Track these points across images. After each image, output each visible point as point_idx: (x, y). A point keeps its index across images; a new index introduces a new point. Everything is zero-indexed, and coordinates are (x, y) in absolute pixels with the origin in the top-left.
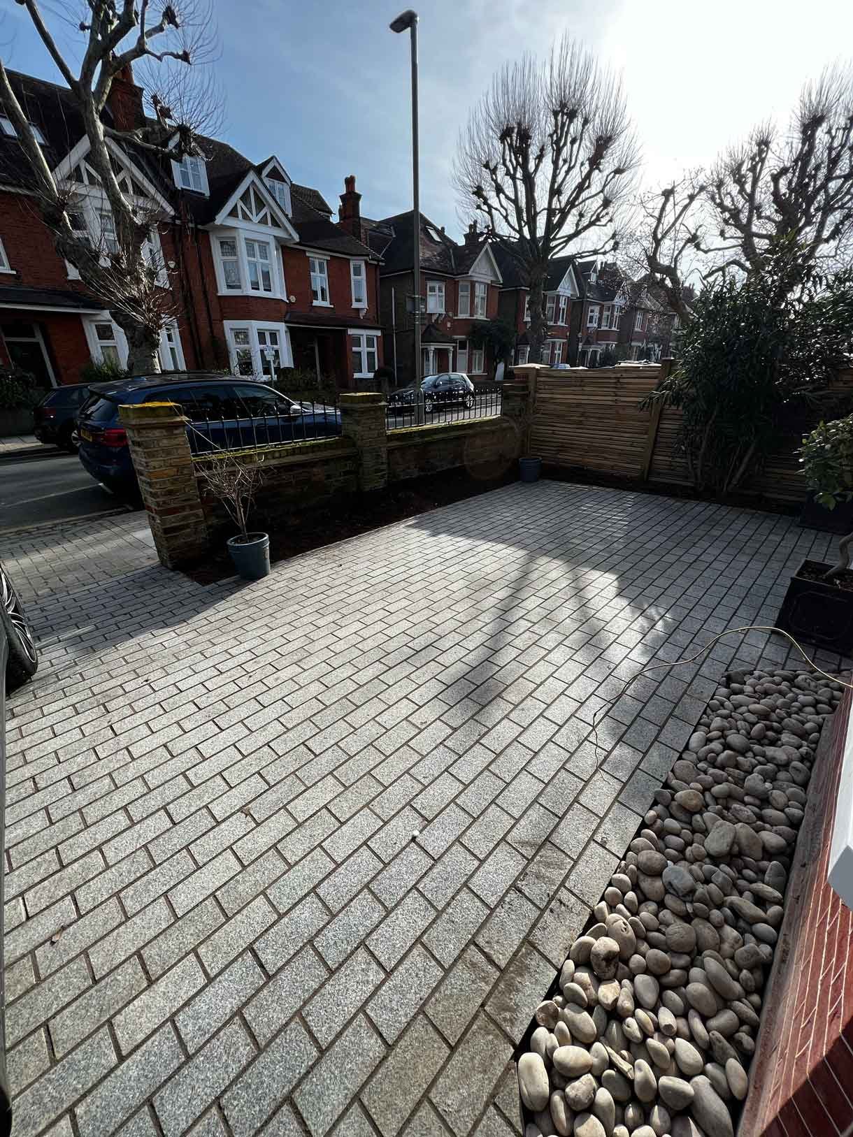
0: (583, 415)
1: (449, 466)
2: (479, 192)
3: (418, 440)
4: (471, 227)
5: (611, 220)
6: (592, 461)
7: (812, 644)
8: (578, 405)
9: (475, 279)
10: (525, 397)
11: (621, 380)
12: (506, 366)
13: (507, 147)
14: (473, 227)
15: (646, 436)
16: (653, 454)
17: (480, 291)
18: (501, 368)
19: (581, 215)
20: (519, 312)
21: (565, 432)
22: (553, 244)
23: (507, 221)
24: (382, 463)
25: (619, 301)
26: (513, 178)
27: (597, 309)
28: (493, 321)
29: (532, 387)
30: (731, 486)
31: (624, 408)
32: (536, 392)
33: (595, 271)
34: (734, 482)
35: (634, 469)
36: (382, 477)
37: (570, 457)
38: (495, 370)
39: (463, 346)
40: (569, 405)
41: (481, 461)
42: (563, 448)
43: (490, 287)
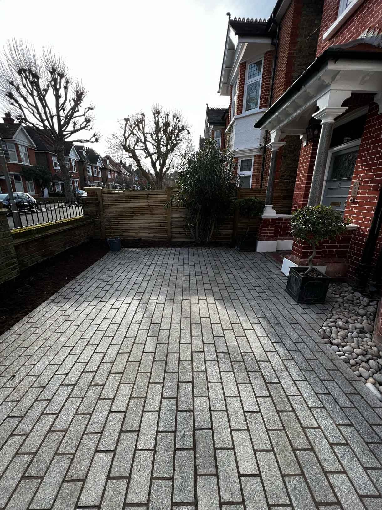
0: (133, 213)
1: (63, 250)
2: (11, 96)
3: (37, 235)
4: (6, 114)
5: (91, 129)
6: (142, 235)
7: (312, 303)
8: (129, 208)
9: (18, 143)
10: (98, 205)
11: (149, 196)
12: (49, 191)
13: (23, 78)
14: (8, 114)
15: (166, 221)
16: (171, 229)
17: (22, 150)
18: (46, 191)
19: (75, 124)
20: (49, 163)
21: (125, 222)
22: (64, 133)
23: (34, 115)
24: (12, 258)
25: (99, 165)
26: (32, 94)
27: (90, 167)
28: (36, 167)
29: (100, 199)
30: (209, 239)
31: (153, 209)
32: (103, 202)
33: (84, 150)
34: (210, 237)
35: (164, 236)
36: (14, 268)
37: (132, 235)
38: (43, 192)
39: (17, 178)
40: (124, 208)
41: (80, 243)
42: (124, 230)
43: (28, 149)
